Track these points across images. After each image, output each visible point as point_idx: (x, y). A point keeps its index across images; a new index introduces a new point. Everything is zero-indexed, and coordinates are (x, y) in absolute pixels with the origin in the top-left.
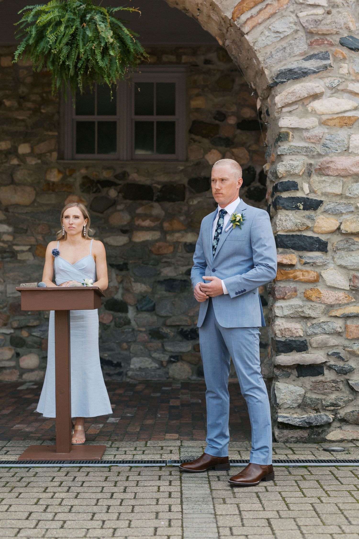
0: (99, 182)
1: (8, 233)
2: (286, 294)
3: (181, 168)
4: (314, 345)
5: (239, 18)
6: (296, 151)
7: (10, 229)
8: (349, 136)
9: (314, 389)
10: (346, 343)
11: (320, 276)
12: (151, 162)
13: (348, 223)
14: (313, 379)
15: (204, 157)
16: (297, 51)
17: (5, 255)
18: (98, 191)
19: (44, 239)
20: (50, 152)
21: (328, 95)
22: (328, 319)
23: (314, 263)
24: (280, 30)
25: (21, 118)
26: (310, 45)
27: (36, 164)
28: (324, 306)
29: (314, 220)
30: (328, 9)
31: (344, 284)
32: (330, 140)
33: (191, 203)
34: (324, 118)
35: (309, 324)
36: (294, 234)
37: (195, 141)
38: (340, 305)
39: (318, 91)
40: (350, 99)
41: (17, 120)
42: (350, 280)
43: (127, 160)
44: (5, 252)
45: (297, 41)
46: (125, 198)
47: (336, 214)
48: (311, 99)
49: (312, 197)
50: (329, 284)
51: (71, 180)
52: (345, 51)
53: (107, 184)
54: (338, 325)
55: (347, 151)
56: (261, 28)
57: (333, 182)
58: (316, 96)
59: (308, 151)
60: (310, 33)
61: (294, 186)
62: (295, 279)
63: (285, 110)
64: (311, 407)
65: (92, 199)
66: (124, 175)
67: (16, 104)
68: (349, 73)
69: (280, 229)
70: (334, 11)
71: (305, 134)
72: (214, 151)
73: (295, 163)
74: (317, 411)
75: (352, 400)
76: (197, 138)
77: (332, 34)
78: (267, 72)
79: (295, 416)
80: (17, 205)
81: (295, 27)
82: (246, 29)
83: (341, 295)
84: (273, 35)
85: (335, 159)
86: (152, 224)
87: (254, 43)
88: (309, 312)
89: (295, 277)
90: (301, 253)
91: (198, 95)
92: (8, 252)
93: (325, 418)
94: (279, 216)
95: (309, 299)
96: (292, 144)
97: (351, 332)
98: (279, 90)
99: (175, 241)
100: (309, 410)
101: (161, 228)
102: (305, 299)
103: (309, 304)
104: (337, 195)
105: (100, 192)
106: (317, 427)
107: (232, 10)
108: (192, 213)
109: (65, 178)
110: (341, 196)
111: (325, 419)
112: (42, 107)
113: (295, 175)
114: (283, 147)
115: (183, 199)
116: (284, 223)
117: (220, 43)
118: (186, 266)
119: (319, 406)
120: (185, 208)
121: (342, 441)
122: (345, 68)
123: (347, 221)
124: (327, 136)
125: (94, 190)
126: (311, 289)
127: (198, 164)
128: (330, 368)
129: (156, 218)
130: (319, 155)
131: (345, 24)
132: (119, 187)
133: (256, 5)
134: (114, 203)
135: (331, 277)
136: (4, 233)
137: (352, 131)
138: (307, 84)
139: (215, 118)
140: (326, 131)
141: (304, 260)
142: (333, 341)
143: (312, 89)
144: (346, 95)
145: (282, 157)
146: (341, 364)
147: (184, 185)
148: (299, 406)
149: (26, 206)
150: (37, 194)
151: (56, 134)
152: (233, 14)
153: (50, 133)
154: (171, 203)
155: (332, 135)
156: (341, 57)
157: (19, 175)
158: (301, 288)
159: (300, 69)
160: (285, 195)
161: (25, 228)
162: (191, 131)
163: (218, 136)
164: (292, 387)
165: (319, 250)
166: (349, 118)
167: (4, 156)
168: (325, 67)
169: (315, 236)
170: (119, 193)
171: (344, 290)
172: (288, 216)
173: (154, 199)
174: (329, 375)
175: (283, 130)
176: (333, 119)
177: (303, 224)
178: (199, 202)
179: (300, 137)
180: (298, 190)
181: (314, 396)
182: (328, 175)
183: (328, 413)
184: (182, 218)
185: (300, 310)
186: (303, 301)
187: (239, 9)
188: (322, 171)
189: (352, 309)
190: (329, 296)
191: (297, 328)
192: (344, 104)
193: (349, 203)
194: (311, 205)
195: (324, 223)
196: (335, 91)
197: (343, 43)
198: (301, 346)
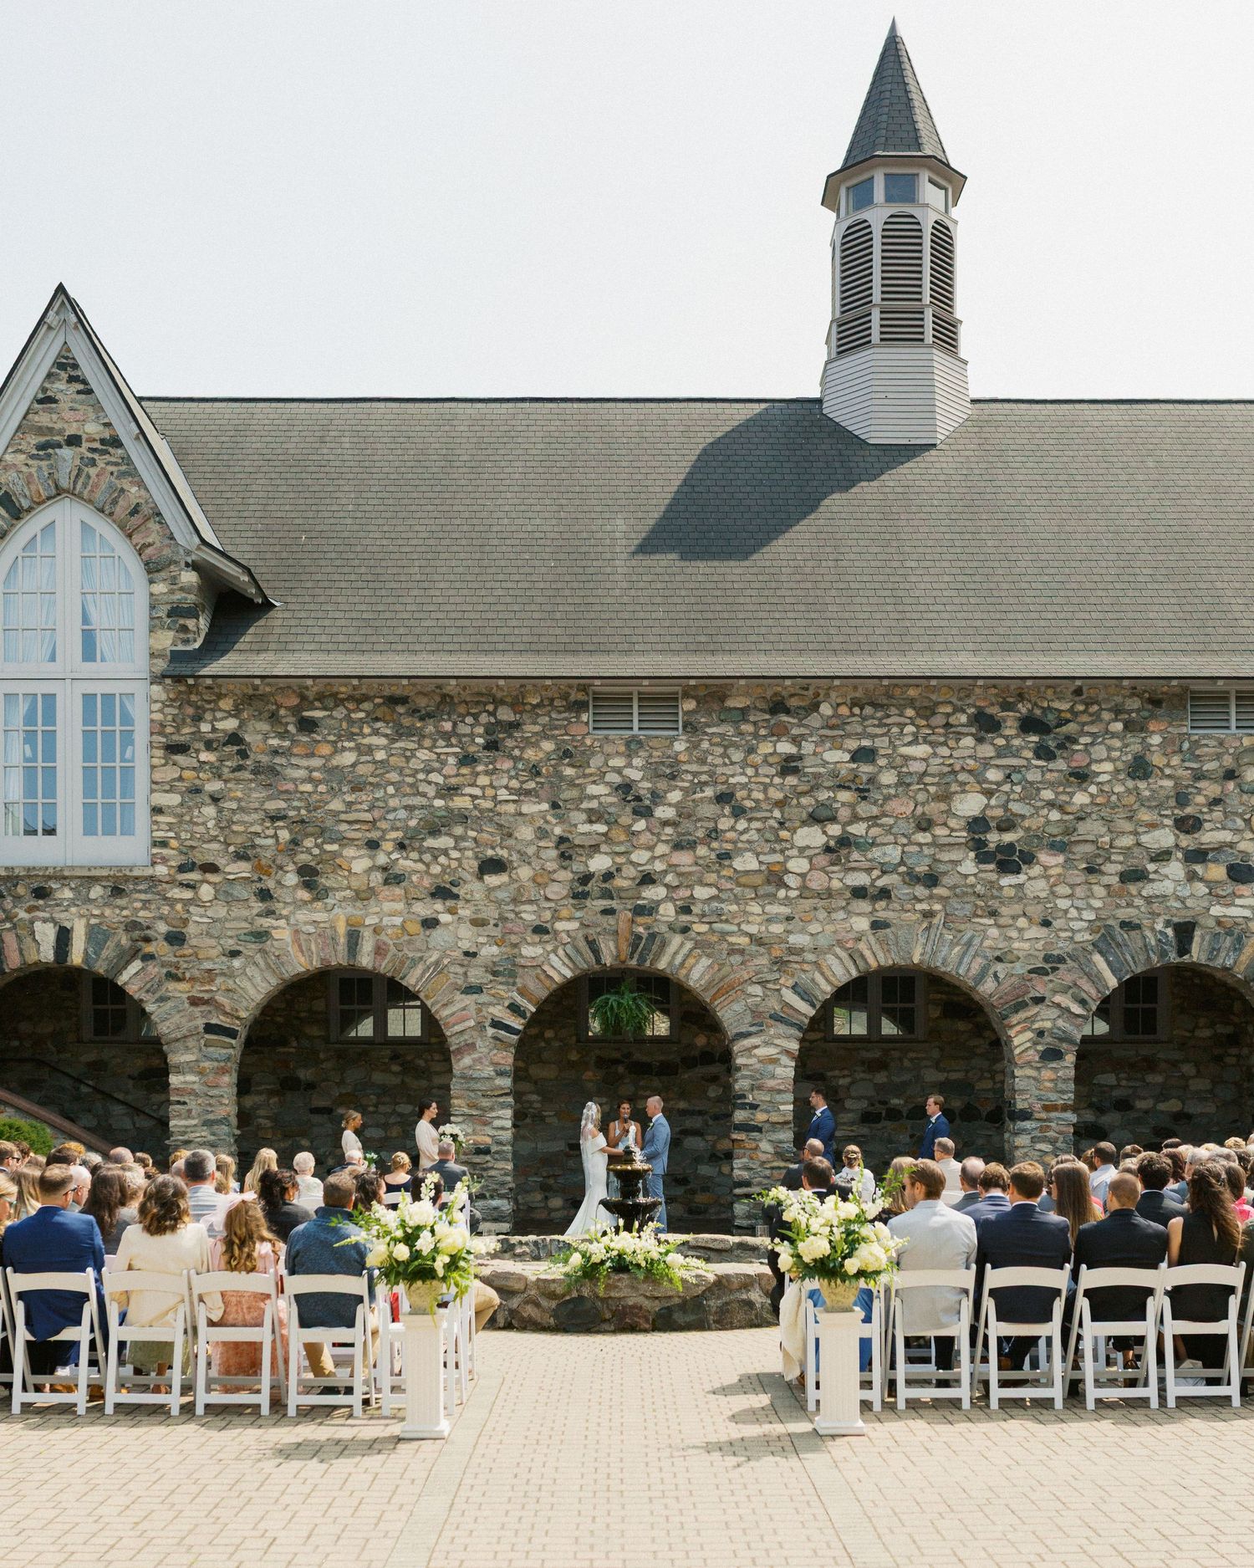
2: (739, 1156)
4: (752, 1183)
5: (713, 1003)
6: (745, 1077)
8: (775, 1068)
11: (758, 1145)
13: (773, 1117)
16: (746, 1022)
21: (763, 1046)
22: (761, 1169)
23: (755, 1139)
24: (737, 1010)
26: (753, 1018)
28: (759, 1162)
29: (755, 1115)
30: (763, 998)
31: (771, 1150)
32: (764, 1071)
34: (761, 1059)
35: (751, 1172)
36: (744, 1123)
38: (767, 1162)
39: (757, 1044)
40: (775, 1048)
42: (775, 1148)
45: (746, 1016)
46: (630, 1072)
47: (767, 1112)
48: (753, 1048)
49: (754, 1102)
50: (763, 1150)
51: (586, 1058)
52: (772, 1022)
54: (768, 1172)
55: (773, 1077)
56: (726, 1008)
57: (765, 1094)
58: (756, 1047)
59: (751, 1077)
60: (753, 1012)
61: (744, 1096)
62: (744, 1148)
63: (739, 1054)
69: (736, 1120)
70: (766, 999)
71: (750, 1068)
73: (745, 1083)
76: (688, 1024)
77: (765, 1012)
78: (729, 1033)
80: (544, 1080)
81: (744, 1009)
82: (717, 1009)
83: (769, 1156)
84: (732, 1012)
85: (767, 1081)
87: (722, 1017)
88: (752, 1166)
90: (747, 1133)
94: (736, 1113)
95: (752, 1158)
96: (743, 1073)
98: (736, 1043)
102: (750, 1158)
103: (751, 1161)
104: (767, 1101)
105: (609, 1068)
107: (709, 999)
109: (582, 1057)
110: (770, 1102)
113: (744, 1090)
114: (739, 1074)
116: (738, 1117)
122: (772, 1031)
124: (762, 1069)
126: (753, 1153)
130: (758, 1079)
131: (772, 1006)
133: (723, 995)
135: (764, 1147)
137: (776, 1066)
138: (751, 1040)
140: (762, 1065)
141: (750, 1137)
142: (765, 1181)
143: (754, 1043)
144: (772, 1046)
145: (738, 1080)
149: (551, 1080)
150: (560, 1071)
155: (765, 1068)
156: (770, 1025)
158: (748, 1153)
159: (748, 1032)
160: (739, 1101)
165: (757, 1131)
166: (774, 1059)
168: (761, 1031)
169: (755, 1124)
171: (770, 1153)
172: (740, 1113)
173: (654, 1073)
175: (738, 1065)
176: (766, 1059)
177: (749, 1117)
179: (747, 1069)
180: (746, 1098)
182: (762, 1090)
185: (746, 1164)
186: (748, 1159)
187: (714, 998)
188: (760, 1088)
189: (775, 1164)
190: (763, 1157)
191: (745, 1175)
192: (771, 1051)
193: (774, 1106)
194: (754, 1107)
195: (761, 1117)
196: (767, 1044)
197: (771, 1017)
198: (747, 1184)
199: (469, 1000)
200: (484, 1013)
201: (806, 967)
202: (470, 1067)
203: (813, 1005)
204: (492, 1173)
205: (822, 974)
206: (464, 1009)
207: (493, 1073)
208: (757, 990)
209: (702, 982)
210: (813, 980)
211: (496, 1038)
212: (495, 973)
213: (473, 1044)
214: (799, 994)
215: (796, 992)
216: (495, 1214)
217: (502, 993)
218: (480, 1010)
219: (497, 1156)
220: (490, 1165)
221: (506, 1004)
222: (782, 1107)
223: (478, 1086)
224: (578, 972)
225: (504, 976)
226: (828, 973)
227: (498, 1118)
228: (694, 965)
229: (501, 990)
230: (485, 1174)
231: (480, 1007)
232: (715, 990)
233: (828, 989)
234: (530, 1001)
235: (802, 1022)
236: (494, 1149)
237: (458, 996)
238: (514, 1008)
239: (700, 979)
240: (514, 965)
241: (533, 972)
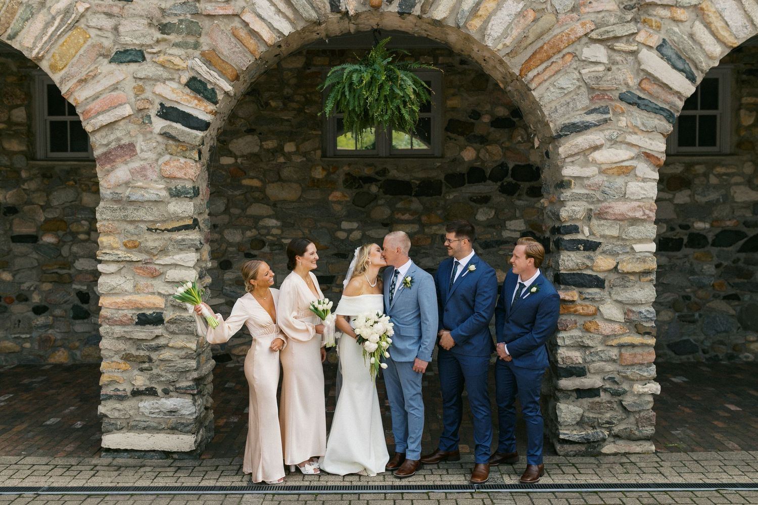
0: (360, 178)
1: (277, 228)
2: (567, 326)
3: (438, 164)
4: (592, 371)
5: (526, 75)
6: (577, 198)
7: (279, 224)
8: (626, 183)
9: (591, 408)
10: (620, 369)
11: (598, 309)
12: (410, 159)
13: (625, 264)
14: (590, 400)
15: (459, 154)
16: (579, 106)
17: (274, 248)
18: (360, 186)
19: (310, 232)
20: (315, 150)
21: (608, 146)
22: (605, 348)
23: (593, 298)
24: (565, 87)
25: (286, 118)
26: (592, 100)
27: (301, 162)
28: (601, 337)
29: (593, 260)
30: (609, 66)
31: (620, 317)
32: (608, 187)
33: (448, 198)
34: (604, 167)
35: (587, 353)
36: (575, 272)
37: (451, 139)
38: (615, 335)
39: (598, 143)
40: (627, 150)
41: (282, 120)
42: (625, 314)
43: (386, 158)
44: (275, 245)
45: (580, 96)
46: (385, 193)
47: (613, 255)
48: (592, 150)
49: (592, 239)
50: (606, 317)
51: (334, 176)
52: (624, 106)
53: (369, 180)
54: (614, 353)
55: (624, 197)
56: (546, 84)
57: (611, 226)
58: (596, 148)
59: (588, 198)
60: (591, 89)
61: (575, 229)
62: (575, 313)
63: (568, 160)
64: (588, 425)
65: (354, 194)
66: (384, 172)
67: (281, 105)
68: (627, 126)
69: (562, 268)
70: (614, 68)
71: (586, 182)
72: (469, 148)
73: (577, 209)
74: (594, 428)
75: (624, 419)
76: (453, 136)
77: (611, 90)
78: (551, 125)
79: (575, 432)
80: (284, 201)
81: (578, 84)
82: (533, 86)
83: (617, 326)
84: (558, 91)
85: (613, 204)
86: (411, 218)
87: (540, 98)
88: (588, 342)
89: (576, 311)
90: (581, 290)
91: (454, 95)
92: (277, 245)
93: (600, 434)
94: (561, 256)
95: (587, 330)
96: (574, 191)
97: (625, 359)
98: (562, 142)
99: (432, 233)
100: (587, 427)
101: (419, 221)
102: (584, 330)
103: (588, 335)
104: (613, 237)
105: (362, 187)
106: (594, 442)
107: (520, 68)
108: (449, 207)
109: (329, 174)
110: (618, 238)
111: (601, 436)
112: (306, 107)
113: (578, 219)
114: (566, 194)
115: (440, 194)
116: (566, 263)
117: (502, 86)
118: (443, 256)
119: (596, 424)
120: (442, 202)
121: (615, 454)
122: (623, 122)
123: (624, 261)
124: (606, 184)
125: (357, 185)
126: (590, 322)
127: (454, 160)
128: (605, 390)
129: (413, 213)
130: (599, 201)
131: (624, 80)
132: (379, 184)
133: (542, 62)
134: (375, 198)
135: (608, 311)
136: (273, 227)
137: (628, 179)
138: (589, 137)
139: (470, 117)
140: (605, 179)
141: (584, 296)
142: (609, 367)
143: (594, 141)
144: (623, 146)
145: (564, 202)
146: (616, 387)
147: (441, 181)
148: (578, 423)
149: (293, 202)
150: (303, 191)
151: (320, 133)
152: (521, 71)
153: (314, 132)
154: (429, 198)
155: (610, 183)
156: (620, 111)
157: (286, 173)
158: (580, 321)
159: (583, 123)
160: (567, 237)
161: (292, 222)
162: (447, 129)
163: (473, 134)
164: (571, 407)
165: (597, 286)
166: (627, 167)
167: (271, 154)
168: (606, 121)
169: (594, 274)
170: (379, 188)
171: (619, 322)
172: (570, 256)
173: (413, 194)
174: (604, 397)
175: (566, 179)
176: (612, 168)
177: (584, 264)
178: (454, 197)
179: (582, 184)
180: (579, 233)
181: (591, 415)
182: (606, 219)
183: (603, 430)
184: (439, 212)
185: (579, 340)
186: (582, 332)
187: (527, 67)
188: (601, 216)
189: (626, 339)
190: (606, 328)
191: (576, 356)
192: (622, 154)
193: (625, 244)
194: (591, 246)
195: (602, 263)
196: (614, 142)
197: (622, 98)
198: (580, 372)
199: (124, 72)
200: (148, 94)
201: (681, 14)
202: (127, 184)
203: (692, 78)
204: (166, 354)
205: (708, 26)
206: (115, 88)
207: (164, 193)
208: (599, 53)
209: (508, 41)
210: (691, 36)
211: (166, 135)
212: (164, 28)
213: (131, 147)
214: (669, 60)
215: (663, 56)
216: (173, 420)
217: (177, 61)
218: (140, 90)
219: (173, 327)
220: (162, 341)
221: (184, 80)
222: (638, 247)
223: (141, 214)
224: (301, 25)
225: (179, 32)
226: (718, 24)
227: (176, 265)
228: (494, 12)
229: (176, 56)
230: (154, 356)
231: (142, 82)
232: (529, 52)
233: (718, 51)
234: (222, 74)
235: (673, 105)
236: (168, 315)
237: (105, 67)
238: (197, 86)
239: (505, 34)
240: (196, 14)
241: (227, 26)
